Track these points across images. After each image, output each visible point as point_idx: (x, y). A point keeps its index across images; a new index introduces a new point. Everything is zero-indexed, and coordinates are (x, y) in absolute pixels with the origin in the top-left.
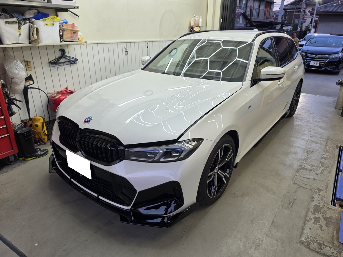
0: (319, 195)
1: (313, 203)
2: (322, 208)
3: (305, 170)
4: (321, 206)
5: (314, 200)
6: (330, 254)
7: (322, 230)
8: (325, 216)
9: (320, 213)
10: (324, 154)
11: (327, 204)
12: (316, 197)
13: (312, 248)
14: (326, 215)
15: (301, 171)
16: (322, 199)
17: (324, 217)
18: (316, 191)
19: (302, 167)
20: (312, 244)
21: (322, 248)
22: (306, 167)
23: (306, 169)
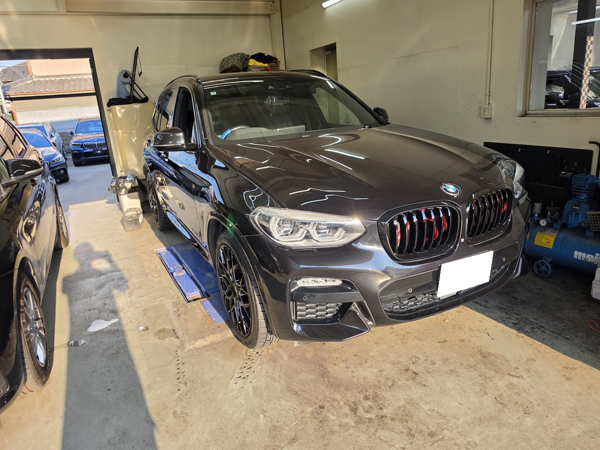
6: (216, 338)
11: (184, 304)
13: (198, 347)
15: (133, 293)
19: (133, 288)
20: (196, 343)
21: (207, 339)
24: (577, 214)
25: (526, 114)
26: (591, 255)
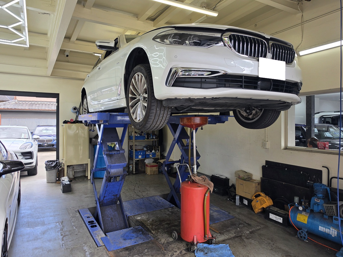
0: (87, 246)
1: (87, 253)
3: (67, 237)
4: (93, 251)
5: (86, 251)
8: (99, 256)
10: (71, 220)
11: (95, 248)
12: (86, 248)
15: (64, 238)
16: (91, 247)
18: (83, 245)
19: (64, 235)
22: (66, 235)
23: (67, 235)
24: (318, 205)
25: (287, 148)
26: (328, 229)
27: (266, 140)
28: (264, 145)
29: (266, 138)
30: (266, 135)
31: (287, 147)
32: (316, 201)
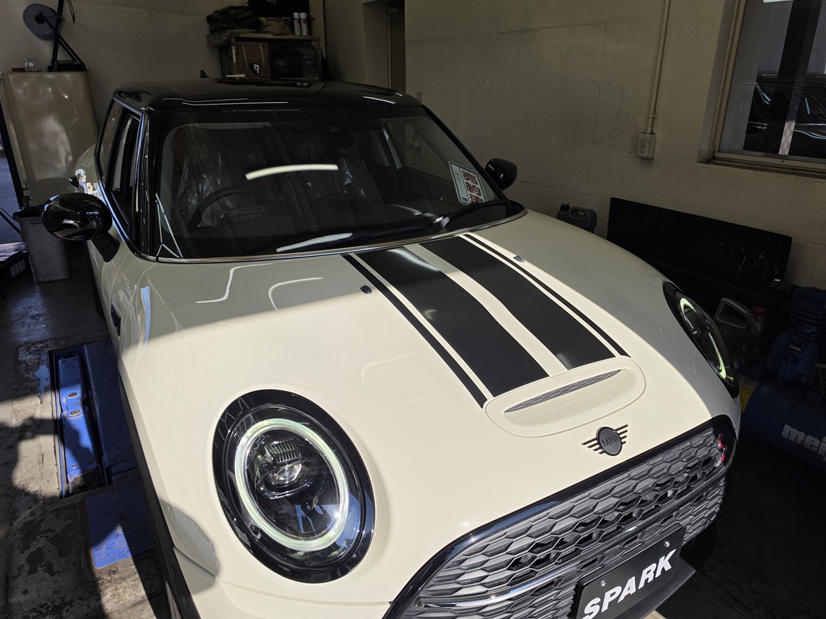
2: (41, 521)
4: (38, 517)
7: (52, 574)
8: (51, 535)
9: (38, 537)
14: (53, 531)
17: (50, 540)
24: (796, 360)
25: (714, 158)
26: (814, 439)
27: (649, 129)
28: (639, 148)
29: (650, 120)
30: (652, 111)
31: (717, 154)
32: (791, 346)
